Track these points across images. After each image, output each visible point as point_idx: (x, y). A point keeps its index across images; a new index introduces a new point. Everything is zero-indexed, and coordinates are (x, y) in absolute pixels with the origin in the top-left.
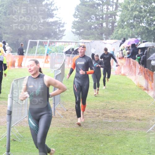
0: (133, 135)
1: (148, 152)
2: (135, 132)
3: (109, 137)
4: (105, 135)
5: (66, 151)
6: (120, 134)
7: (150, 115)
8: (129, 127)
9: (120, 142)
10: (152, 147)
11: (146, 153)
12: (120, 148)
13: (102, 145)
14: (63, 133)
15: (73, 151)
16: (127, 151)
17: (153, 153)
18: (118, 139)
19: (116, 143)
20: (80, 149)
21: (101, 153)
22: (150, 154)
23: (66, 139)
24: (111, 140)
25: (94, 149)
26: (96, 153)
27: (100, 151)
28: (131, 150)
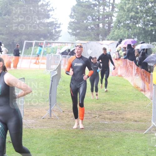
0: (130, 136)
1: (145, 153)
2: (132, 134)
3: (106, 138)
4: (101, 136)
5: (62, 153)
6: (117, 136)
7: (147, 116)
8: (126, 128)
9: (117, 144)
10: (149, 148)
11: (143, 154)
12: (116, 149)
13: (98, 147)
14: (59, 135)
15: (69, 153)
16: (123, 153)
17: (150, 155)
18: (115, 141)
19: (113, 145)
20: (76, 151)
21: (97, 155)
22: (147, 155)
23: (62, 140)
24: (108, 142)
25: (91, 151)
26: (92, 155)
27: (96, 153)
28: (128, 152)
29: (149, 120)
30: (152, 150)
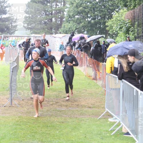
0: (86, 121)
1: (100, 137)
2: (87, 119)
3: (64, 124)
4: (59, 122)
5: (24, 138)
6: (73, 121)
7: (100, 102)
8: (82, 114)
9: (74, 129)
10: (104, 133)
11: (99, 138)
12: (74, 134)
13: (57, 132)
14: (21, 122)
15: (31, 138)
16: (81, 137)
17: (105, 138)
18: (72, 126)
19: (70, 130)
20: (37, 136)
21: (57, 140)
22: (102, 139)
23: (23, 127)
24: (66, 127)
25: (50, 136)
26: (52, 139)
27: (56, 138)
28: (85, 136)
29: (102, 107)
30: (107, 134)
